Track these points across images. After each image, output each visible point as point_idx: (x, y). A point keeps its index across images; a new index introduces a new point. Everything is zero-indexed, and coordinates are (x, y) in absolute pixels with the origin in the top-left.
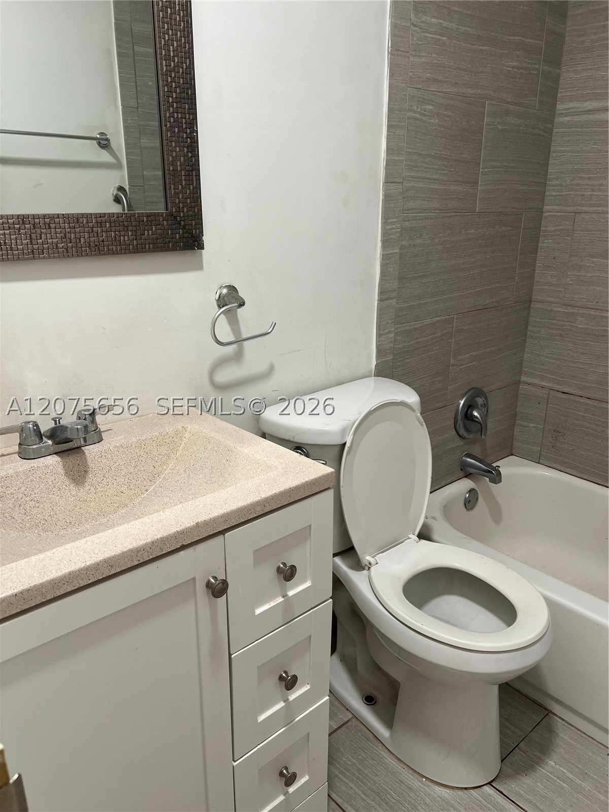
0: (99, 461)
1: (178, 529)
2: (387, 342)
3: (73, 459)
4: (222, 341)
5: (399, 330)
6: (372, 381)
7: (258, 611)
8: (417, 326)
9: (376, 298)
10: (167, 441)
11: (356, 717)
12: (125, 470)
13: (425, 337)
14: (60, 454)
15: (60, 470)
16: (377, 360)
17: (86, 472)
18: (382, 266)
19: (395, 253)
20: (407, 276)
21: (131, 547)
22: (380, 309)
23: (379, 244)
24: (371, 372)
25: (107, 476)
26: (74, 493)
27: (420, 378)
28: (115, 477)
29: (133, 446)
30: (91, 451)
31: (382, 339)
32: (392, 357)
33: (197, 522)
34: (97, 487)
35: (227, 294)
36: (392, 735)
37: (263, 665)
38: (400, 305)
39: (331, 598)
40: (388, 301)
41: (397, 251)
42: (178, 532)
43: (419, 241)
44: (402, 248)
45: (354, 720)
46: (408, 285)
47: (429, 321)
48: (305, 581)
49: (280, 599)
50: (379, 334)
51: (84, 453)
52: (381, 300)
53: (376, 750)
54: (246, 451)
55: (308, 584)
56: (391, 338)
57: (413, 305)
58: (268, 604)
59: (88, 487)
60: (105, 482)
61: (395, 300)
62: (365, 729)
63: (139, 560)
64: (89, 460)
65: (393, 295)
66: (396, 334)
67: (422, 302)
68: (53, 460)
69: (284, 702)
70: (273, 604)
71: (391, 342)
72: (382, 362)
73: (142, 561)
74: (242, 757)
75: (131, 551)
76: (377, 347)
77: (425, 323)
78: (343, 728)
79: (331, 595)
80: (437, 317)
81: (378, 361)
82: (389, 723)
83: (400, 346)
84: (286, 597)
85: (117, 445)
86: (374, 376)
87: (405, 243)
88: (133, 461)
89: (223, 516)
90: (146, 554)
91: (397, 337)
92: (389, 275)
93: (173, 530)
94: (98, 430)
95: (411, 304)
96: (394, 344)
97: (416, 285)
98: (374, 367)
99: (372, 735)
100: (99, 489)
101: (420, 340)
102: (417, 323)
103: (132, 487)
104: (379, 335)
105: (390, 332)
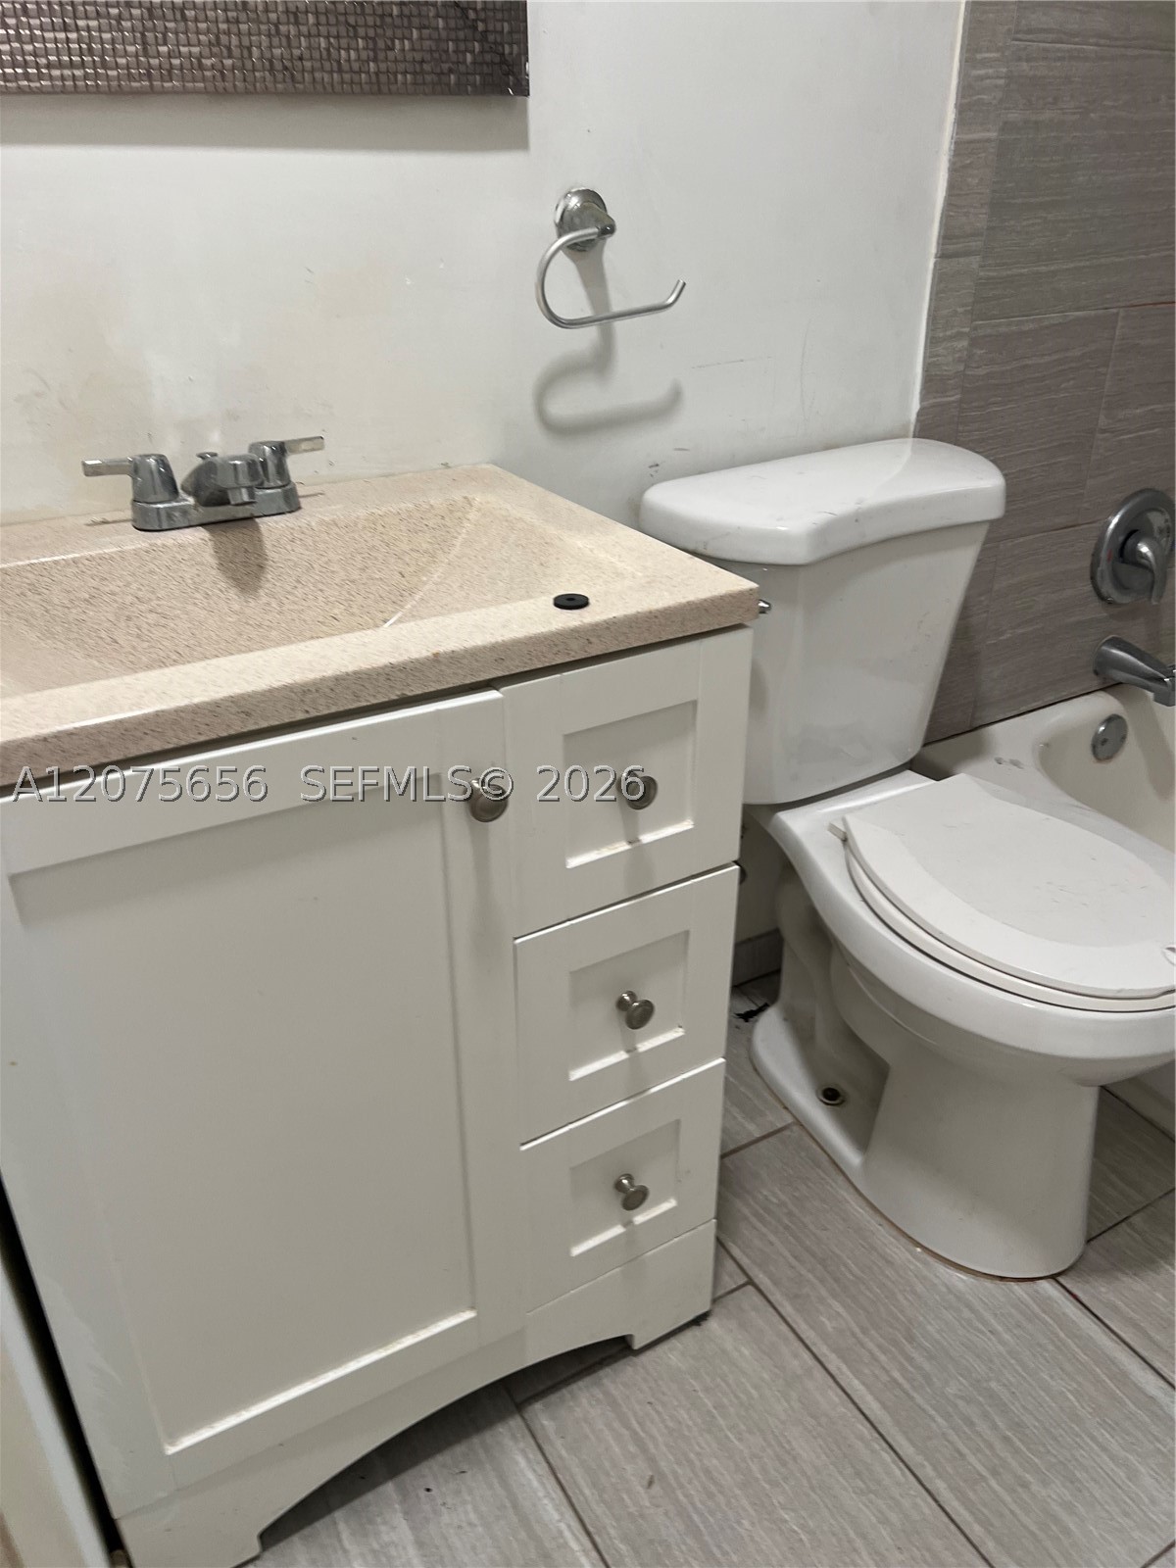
0: (289, 547)
1: (393, 661)
2: (950, 359)
3: (235, 537)
4: (562, 316)
5: (981, 332)
6: (907, 446)
7: (573, 862)
8: (1026, 328)
9: (933, 249)
10: (431, 525)
11: (801, 1123)
12: (342, 573)
13: (1043, 355)
14: (211, 527)
15: (209, 557)
16: (923, 398)
17: (261, 567)
18: (954, 170)
19: (988, 140)
20: (1013, 201)
21: (290, 681)
22: (941, 280)
23: (951, 115)
24: (906, 426)
25: (303, 579)
26: (236, 607)
27: (1024, 453)
28: (320, 586)
29: (360, 526)
30: (272, 527)
31: (940, 350)
32: (959, 396)
33: (435, 651)
34: (285, 601)
35: (582, 210)
36: (865, 1164)
37: (583, 970)
38: (988, 271)
39: (736, 863)
40: (962, 260)
41: (993, 135)
42: (392, 666)
43: (1047, 115)
44: (1007, 127)
45: (795, 1128)
46: (1012, 223)
47: (1054, 318)
48: (679, 819)
49: (623, 847)
50: (933, 338)
51: (257, 529)
52: (943, 256)
53: (832, 1187)
54: (580, 544)
55: (687, 825)
56: (960, 351)
57: (1022, 275)
58: (596, 852)
59: (265, 599)
60: (299, 592)
61: (978, 258)
62: (814, 1146)
63: (307, 712)
64: (268, 544)
65: (976, 244)
66: (974, 342)
67: (1043, 269)
68: (197, 536)
69: (628, 1051)
70: (606, 852)
71: (960, 360)
72: (933, 406)
73: (314, 714)
74: (535, 1139)
75: (289, 689)
76: (928, 368)
77: (1046, 323)
78: (771, 1140)
79: (736, 856)
80: (1078, 309)
81: (925, 403)
82: (862, 1140)
83: (982, 372)
84: (637, 844)
85: (326, 519)
86: (914, 437)
87: (1014, 116)
88: (359, 557)
89: (493, 648)
90: (322, 701)
91: (975, 351)
92: (967, 194)
93: (382, 661)
94: (288, 487)
95: (1015, 271)
96: (967, 367)
97: (1033, 225)
98: (913, 417)
99: (827, 1158)
100: (287, 606)
101: (1030, 362)
102: (1027, 321)
103: (355, 610)
104: (932, 341)
105: (959, 336)
